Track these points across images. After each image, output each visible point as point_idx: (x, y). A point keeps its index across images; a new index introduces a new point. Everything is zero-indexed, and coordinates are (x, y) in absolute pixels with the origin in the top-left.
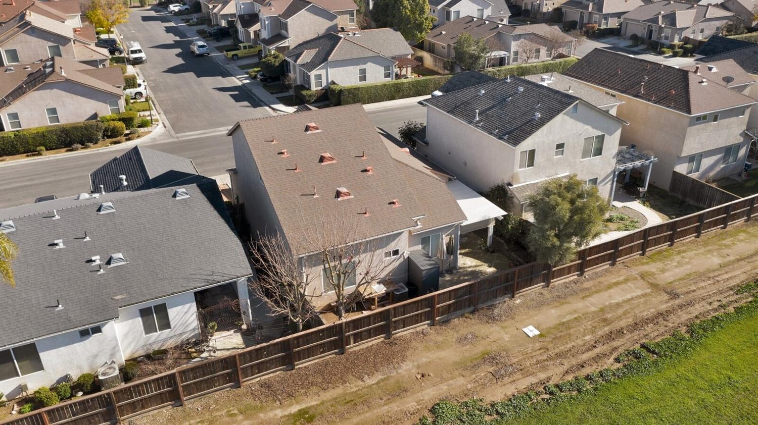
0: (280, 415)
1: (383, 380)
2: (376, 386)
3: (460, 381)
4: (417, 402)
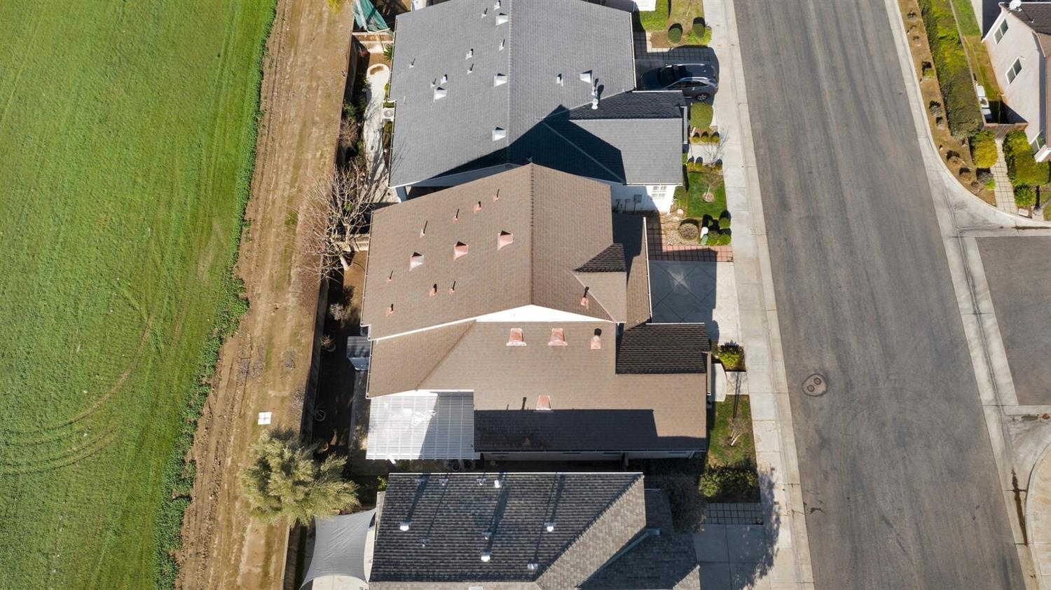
0: (301, 208)
1: (290, 280)
3: (257, 332)
4: (259, 294)
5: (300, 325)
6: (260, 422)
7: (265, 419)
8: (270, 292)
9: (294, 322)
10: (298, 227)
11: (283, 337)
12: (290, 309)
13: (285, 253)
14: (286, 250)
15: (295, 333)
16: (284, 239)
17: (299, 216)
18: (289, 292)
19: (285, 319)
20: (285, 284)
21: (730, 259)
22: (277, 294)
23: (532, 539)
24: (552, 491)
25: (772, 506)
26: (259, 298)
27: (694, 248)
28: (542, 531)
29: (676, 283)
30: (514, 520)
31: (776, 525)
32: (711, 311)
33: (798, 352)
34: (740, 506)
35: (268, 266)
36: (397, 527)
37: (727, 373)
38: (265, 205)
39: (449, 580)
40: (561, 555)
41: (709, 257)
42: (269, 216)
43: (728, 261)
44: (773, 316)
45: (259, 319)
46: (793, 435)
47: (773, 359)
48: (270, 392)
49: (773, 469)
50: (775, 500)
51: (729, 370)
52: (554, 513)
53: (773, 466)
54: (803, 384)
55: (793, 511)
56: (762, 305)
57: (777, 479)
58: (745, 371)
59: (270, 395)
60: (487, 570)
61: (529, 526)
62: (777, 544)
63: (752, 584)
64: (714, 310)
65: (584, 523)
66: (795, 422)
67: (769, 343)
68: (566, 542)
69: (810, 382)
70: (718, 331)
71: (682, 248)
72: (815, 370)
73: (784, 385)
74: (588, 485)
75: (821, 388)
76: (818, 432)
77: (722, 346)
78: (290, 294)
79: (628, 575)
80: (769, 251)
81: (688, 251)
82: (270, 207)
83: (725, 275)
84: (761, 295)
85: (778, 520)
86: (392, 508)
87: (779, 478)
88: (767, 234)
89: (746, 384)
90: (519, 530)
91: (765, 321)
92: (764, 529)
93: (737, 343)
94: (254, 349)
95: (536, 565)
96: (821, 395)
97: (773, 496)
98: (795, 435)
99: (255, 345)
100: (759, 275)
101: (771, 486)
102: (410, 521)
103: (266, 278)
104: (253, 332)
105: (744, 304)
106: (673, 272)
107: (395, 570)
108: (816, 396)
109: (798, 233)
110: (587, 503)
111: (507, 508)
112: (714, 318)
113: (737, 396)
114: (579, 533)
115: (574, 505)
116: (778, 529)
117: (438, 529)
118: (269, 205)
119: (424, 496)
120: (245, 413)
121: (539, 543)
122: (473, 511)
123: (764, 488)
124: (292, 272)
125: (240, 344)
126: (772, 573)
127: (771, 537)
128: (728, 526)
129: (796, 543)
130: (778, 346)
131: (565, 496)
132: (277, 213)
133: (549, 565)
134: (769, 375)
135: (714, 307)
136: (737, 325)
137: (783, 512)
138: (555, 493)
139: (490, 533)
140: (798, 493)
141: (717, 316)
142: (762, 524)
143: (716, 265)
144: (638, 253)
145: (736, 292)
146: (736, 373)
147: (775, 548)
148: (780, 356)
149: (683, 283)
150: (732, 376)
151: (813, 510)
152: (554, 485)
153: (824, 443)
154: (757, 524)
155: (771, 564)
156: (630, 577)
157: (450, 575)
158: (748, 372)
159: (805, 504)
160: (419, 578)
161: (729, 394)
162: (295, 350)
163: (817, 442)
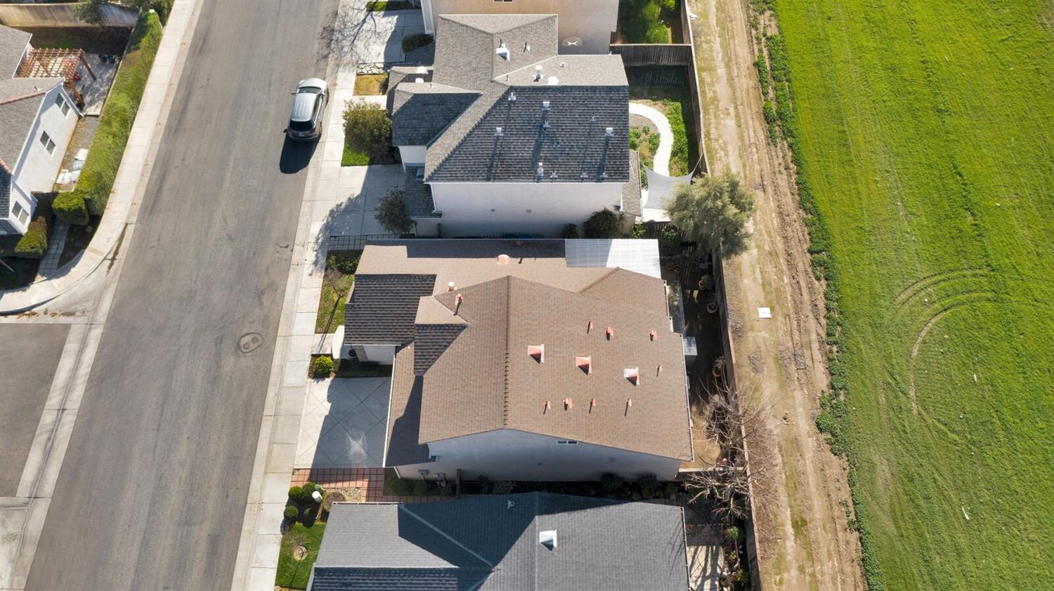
0: (793, 543)
1: (780, 451)
2: (785, 459)
3: (798, 395)
4: (809, 437)
6: (767, 310)
7: (764, 313)
8: (799, 438)
10: (789, 518)
11: (769, 387)
12: (771, 417)
13: (795, 483)
14: (796, 487)
16: (802, 501)
17: (793, 533)
18: (777, 435)
19: (773, 407)
20: (783, 444)
21: (297, 473)
22: (789, 434)
23: (512, 122)
24: (497, 165)
25: (320, 248)
26: (808, 432)
27: (332, 485)
28: (505, 129)
29: (360, 442)
30: (527, 138)
31: (320, 236)
32: (330, 412)
33: (256, 373)
34: (346, 248)
35: (810, 469)
36: (615, 132)
37: (330, 353)
38: (839, 551)
41: (319, 474)
42: (830, 535)
43: (298, 470)
44: (269, 410)
45: (800, 410)
46: (285, 301)
47: (282, 368)
48: (767, 335)
49: (311, 275)
50: (315, 253)
51: (327, 355)
52: (496, 145)
53: (310, 277)
54: (262, 344)
55: (303, 246)
56: (276, 421)
58: (312, 355)
59: (766, 333)
60: (545, 95)
61: (515, 133)
62: (323, 223)
63: (349, 199)
64: (327, 413)
66: (279, 312)
67: (281, 381)
69: (253, 346)
70: (328, 392)
71: (346, 484)
72: (245, 356)
73: (280, 342)
75: (246, 340)
76: (261, 304)
77: (328, 377)
78: (775, 432)
80: (250, 483)
81: (340, 481)
82: (832, 548)
83: (305, 455)
84: (274, 430)
85: (317, 239)
86: (622, 149)
87: (308, 267)
88: (246, 503)
89: (314, 343)
90: (522, 129)
91: (278, 404)
92: (330, 233)
93: (313, 381)
94: (796, 379)
95: (509, 99)
96: (247, 334)
97: (317, 256)
98: (283, 302)
99: (797, 383)
100: (270, 453)
101: (316, 263)
102: (607, 137)
103: (809, 455)
104: (802, 395)
105: (295, 417)
106: (361, 454)
108: (253, 333)
109: (210, 503)
111: (532, 149)
112: (328, 405)
113: (326, 332)
114: (477, 127)
115: (481, 152)
116: (319, 234)
117: (584, 130)
118: (834, 550)
119: (598, 161)
120: (785, 318)
121: (507, 118)
122: (559, 146)
123: (323, 261)
124: (781, 459)
125: (812, 383)
126: (332, 205)
127: (327, 228)
128: (359, 234)
129: (308, 225)
130: (273, 379)
131: (487, 160)
132: (821, 540)
133: (500, 99)
134: (290, 351)
135: (326, 417)
136: (308, 398)
137: (311, 245)
138: (495, 163)
139: (544, 126)
140: (295, 258)
141: (326, 407)
142: (331, 237)
143: (313, 465)
145: (300, 434)
146: (321, 353)
147: (325, 222)
148: (275, 369)
149: (353, 442)
150: (326, 350)
151: (287, 247)
152: (496, 171)
153: (260, 294)
154: (335, 237)
155: (332, 212)
156: (443, 105)
157: (571, 91)
158: (310, 354)
159: (292, 251)
160: (594, 89)
161: (332, 334)
162: (753, 374)
163: (265, 296)
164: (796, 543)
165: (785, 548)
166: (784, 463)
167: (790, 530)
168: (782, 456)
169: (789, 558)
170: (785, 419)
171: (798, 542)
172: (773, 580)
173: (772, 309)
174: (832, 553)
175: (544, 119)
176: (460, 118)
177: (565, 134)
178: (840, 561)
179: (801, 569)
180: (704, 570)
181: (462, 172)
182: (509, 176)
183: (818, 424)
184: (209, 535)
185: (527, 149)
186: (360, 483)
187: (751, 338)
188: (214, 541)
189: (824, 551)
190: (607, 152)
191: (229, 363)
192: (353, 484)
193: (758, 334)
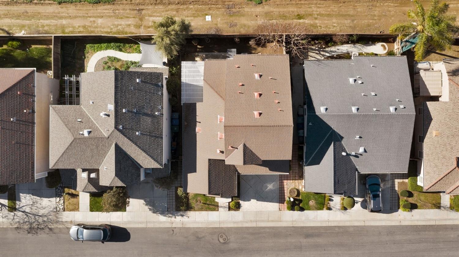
0: (307, 20)
1: (271, 20)
2: (274, 19)
3: (246, 9)
4: (264, 8)
5: (249, 27)
6: (207, 17)
7: (208, 18)
8: (265, 12)
9: (251, 24)
10: (297, 20)
11: (243, 21)
12: (256, 22)
13: (283, 16)
14: (285, 16)
15: (245, 26)
16: (290, 15)
17: (303, 20)
18: (264, 20)
19: (252, 20)
20: (268, 19)
21: (280, 209)
22: (264, 16)
23: (133, 127)
24: (155, 134)
25: (175, 215)
26: (262, 8)
27: (286, 194)
28: (137, 130)
29: (268, 185)
30: (142, 120)
31: (167, 216)
32: (255, 199)
33: (237, 233)
34: (174, 203)
35: (277, 10)
36: (139, 78)
37: (228, 203)
38: (309, 4)
39: (115, 98)
40: (126, 137)
41: (281, 200)
42: (303, 6)
43: (279, 208)
44: (254, 225)
45: (253, 10)
46: (202, 227)
47: (234, 223)
48: (219, 19)
49: (189, 217)
50: (177, 217)
51: (229, 204)
52: (145, 135)
53: (190, 217)
54: (224, 233)
55: (173, 223)
56: (259, 221)
57: (185, 218)
58: (229, 210)
59: (218, 19)
60: (119, 111)
61: (139, 126)
62: (160, 216)
63: (146, 205)
64: (256, 200)
65: (140, 146)
66: (208, 228)
67: (241, 222)
68: (132, 139)
69: (224, 237)
70: (246, 201)
71: (285, 189)
72: (229, 239)
73: (222, 226)
74: (158, 147)
75: (221, 240)
76: (204, 237)
77: (239, 202)
78: (263, 21)
79: (122, 161)
80: (285, 227)
81: (284, 192)
82: (307, 6)
83: (273, 207)
84: (263, 221)
85: (170, 217)
86: (147, 75)
87: (185, 219)
88: (293, 227)
89: (223, 210)
90: (137, 122)
91: (251, 221)
92: (166, 212)
93: (241, 209)
94: (239, 9)
95: (122, 129)
96: (219, 240)
97: (178, 216)
98: (202, 228)
99: (241, 9)
100: (272, 221)
101: (182, 216)
102: (141, 82)
103: (272, 9)
104: (246, 8)
105: (258, 213)
106: (273, 185)
107: (120, 79)
108: (218, 238)
109: (293, 241)
110: (150, 147)
111: (147, 117)
112: (252, 200)
113: (218, 206)
114: (136, 144)
115: (148, 142)
116: (166, 216)
117: (138, 93)
118: (308, 5)
119: (153, 86)
120: (211, 10)
121: (131, 129)
122: (146, 105)
123: (181, 213)
124: (274, 20)
125: (241, 3)
126: (150, 213)
127: (163, 213)
128: (167, 198)
129: (161, 223)
130: (240, 225)
131: (153, 138)
132: (304, 10)
133: (121, 133)
134: (227, 220)
135: (257, 200)
136: (249, 209)
137: (173, 219)
138: (154, 135)
139: (136, 112)
140: (180, 226)
141: (253, 201)
142: (168, 211)
143: (277, 203)
144: (270, 170)
145: (265, 210)
146: (228, 207)
147: (159, 215)
148: (236, 226)
149: (268, 188)
150: (227, 205)
151: (173, 231)
152: (157, 134)
153: (198, 238)
154: (168, 209)
155: (154, 212)
156: (121, 162)
157: (117, 98)
158: (228, 212)
159: (175, 228)
160: (116, 87)
161: (219, 203)
162: (237, 27)
163: (199, 236)
164: (306, 19)
165: (308, 23)
166: (276, 19)
167: (301, 21)
168: (273, 19)
169: (312, 23)
170: (257, 16)
171: (306, 18)
172: (320, 29)
173: (207, 15)
174: (309, 6)
175: (131, 112)
176: (128, 153)
177: (140, 102)
178: (312, 4)
179: (316, 19)
180: (317, 53)
181: (158, 150)
182: (160, 128)
183: (259, 4)
184: (305, 238)
185: (147, 120)
186: (285, 184)
187: (221, 25)
188: (308, 236)
189: (309, 9)
190: (149, 82)
191: (232, 245)
192: (285, 186)
193: (219, 22)
